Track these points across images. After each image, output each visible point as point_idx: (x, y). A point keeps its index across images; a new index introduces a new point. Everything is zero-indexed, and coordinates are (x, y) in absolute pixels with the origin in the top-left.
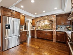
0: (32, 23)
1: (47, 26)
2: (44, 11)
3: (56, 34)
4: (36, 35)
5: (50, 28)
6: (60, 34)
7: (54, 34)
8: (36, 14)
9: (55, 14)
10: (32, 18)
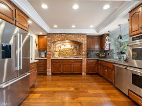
0: (37, 45)
1: (69, 51)
2: (73, 26)
3: (87, 63)
4: (50, 70)
5: (74, 54)
6: (92, 63)
7: (84, 64)
8: (55, 26)
9: (86, 34)
10: (41, 33)
